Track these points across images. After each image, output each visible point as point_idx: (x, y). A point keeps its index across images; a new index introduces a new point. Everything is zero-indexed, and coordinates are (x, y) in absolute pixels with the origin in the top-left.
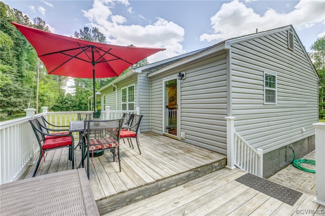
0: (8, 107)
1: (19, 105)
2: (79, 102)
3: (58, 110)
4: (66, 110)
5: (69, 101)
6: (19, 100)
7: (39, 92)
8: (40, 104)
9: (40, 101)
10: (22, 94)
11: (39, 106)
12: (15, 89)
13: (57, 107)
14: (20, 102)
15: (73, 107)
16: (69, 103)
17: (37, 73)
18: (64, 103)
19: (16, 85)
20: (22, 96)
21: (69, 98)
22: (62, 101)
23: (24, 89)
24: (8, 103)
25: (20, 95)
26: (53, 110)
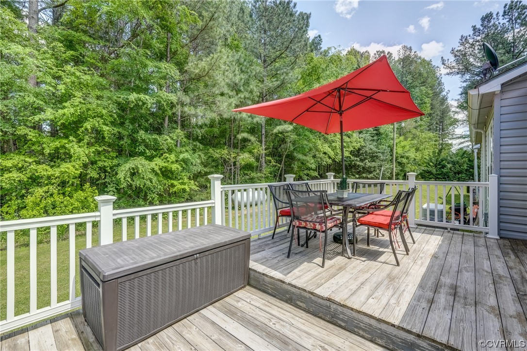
0: (363, 173)
1: (374, 171)
2: (467, 164)
3: (430, 178)
4: (443, 178)
5: (448, 163)
6: (373, 164)
7: (397, 153)
8: (398, 168)
9: (399, 165)
10: (377, 156)
11: (396, 171)
12: (370, 151)
13: (427, 173)
14: (374, 167)
15: (455, 173)
16: (449, 166)
17: (394, 127)
18: (440, 166)
19: (372, 147)
20: (377, 158)
21: (449, 158)
22: (436, 164)
23: (379, 151)
24: (363, 168)
25: (375, 158)
26: (422, 178)
